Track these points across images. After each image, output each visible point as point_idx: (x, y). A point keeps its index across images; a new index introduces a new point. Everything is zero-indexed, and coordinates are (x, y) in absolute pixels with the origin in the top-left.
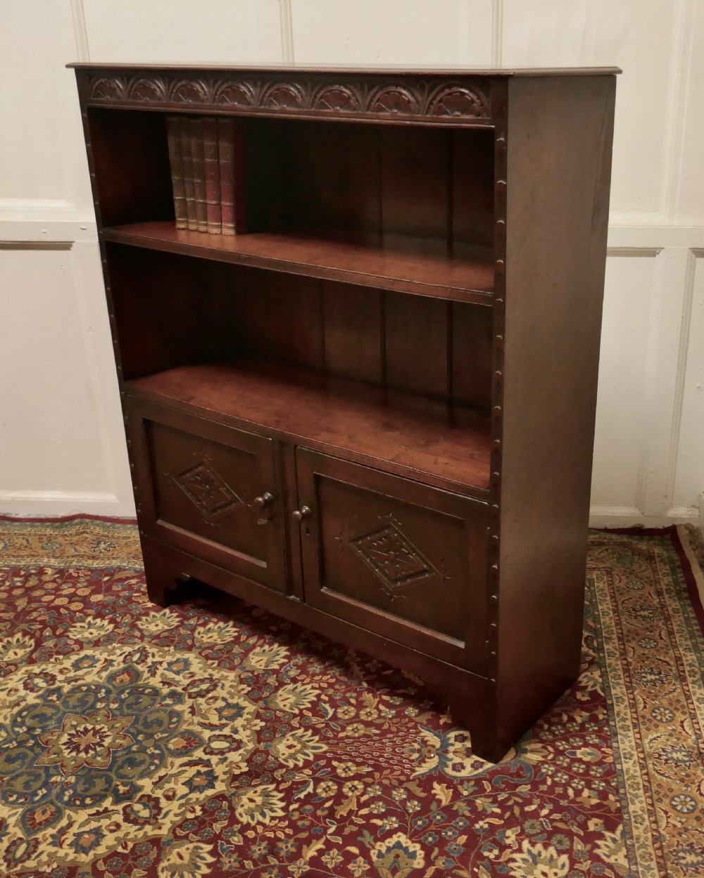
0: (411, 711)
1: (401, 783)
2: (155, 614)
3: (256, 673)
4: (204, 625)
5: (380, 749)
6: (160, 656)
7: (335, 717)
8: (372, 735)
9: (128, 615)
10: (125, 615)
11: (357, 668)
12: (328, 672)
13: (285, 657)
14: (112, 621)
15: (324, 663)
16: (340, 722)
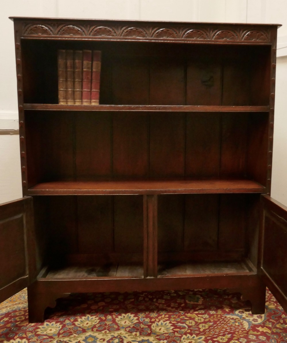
0: (212, 312)
1: (247, 333)
2: (42, 326)
3: (132, 327)
4: (76, 320)
5: (222, 328)
6: (74, 340)
7: (189, 327)
8: (212, 325)
9: (27, 332)
10: (26, 333)
11: (170, 308)
12: (161, 314)
13: (134, 316)
14: (22, 338)
15: (154, 312)
16: (193, 327)
